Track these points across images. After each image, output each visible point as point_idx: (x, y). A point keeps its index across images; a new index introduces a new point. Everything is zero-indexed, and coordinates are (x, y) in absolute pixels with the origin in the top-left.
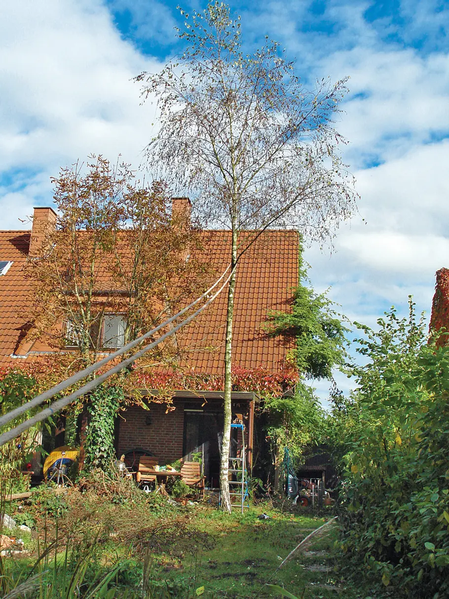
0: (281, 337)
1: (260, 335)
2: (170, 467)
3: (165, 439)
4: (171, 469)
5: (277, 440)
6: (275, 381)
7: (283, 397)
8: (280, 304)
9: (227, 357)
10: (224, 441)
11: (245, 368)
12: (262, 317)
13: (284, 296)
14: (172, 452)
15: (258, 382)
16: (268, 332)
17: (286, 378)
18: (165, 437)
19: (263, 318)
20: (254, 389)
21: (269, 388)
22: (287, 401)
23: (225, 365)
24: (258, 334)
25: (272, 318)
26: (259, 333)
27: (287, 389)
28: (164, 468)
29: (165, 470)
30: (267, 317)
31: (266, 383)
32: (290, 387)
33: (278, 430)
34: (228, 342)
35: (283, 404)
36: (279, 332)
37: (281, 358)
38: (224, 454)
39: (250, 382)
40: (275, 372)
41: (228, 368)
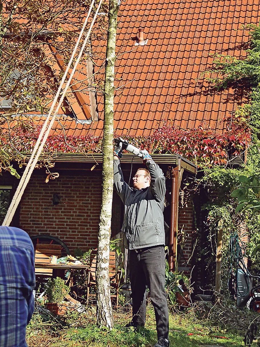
0: (231, 91)
1: (204, 88)
2: (73, 258)
3: (78, 222)
4: (74, 261)
5: (219, 222)
6: (217, 145)
7: (228, 166)
8: (234, 49)
9: (108, 88)
10: (103, 217)
11: (180, 129)
12: (208, 65)
13: (239, 39)
14: (86, 239)
15: (196, 147)
16: (214, 85)
17: (233, 141)
18: (78, 219)
19: (209, 68)
20: (190, 156)
21: (210, 155)
22: (233, 171)
23: (105, 100)
24: (201, 88)
25: (221, 66)
26: (203, 86)
27: (234, 155)
28: (63, 260)
29: (65, 261)
30: (215, 66)
31: (206, 147)
32: (239, 152)
33: (221, 209)
34: (109, 64)
35: (227, 175)
36: (229, 83)
37: (228, 115)
38: (102, 237)
39: (185, 146)
40: (219, 133)
41: (108, 104)
